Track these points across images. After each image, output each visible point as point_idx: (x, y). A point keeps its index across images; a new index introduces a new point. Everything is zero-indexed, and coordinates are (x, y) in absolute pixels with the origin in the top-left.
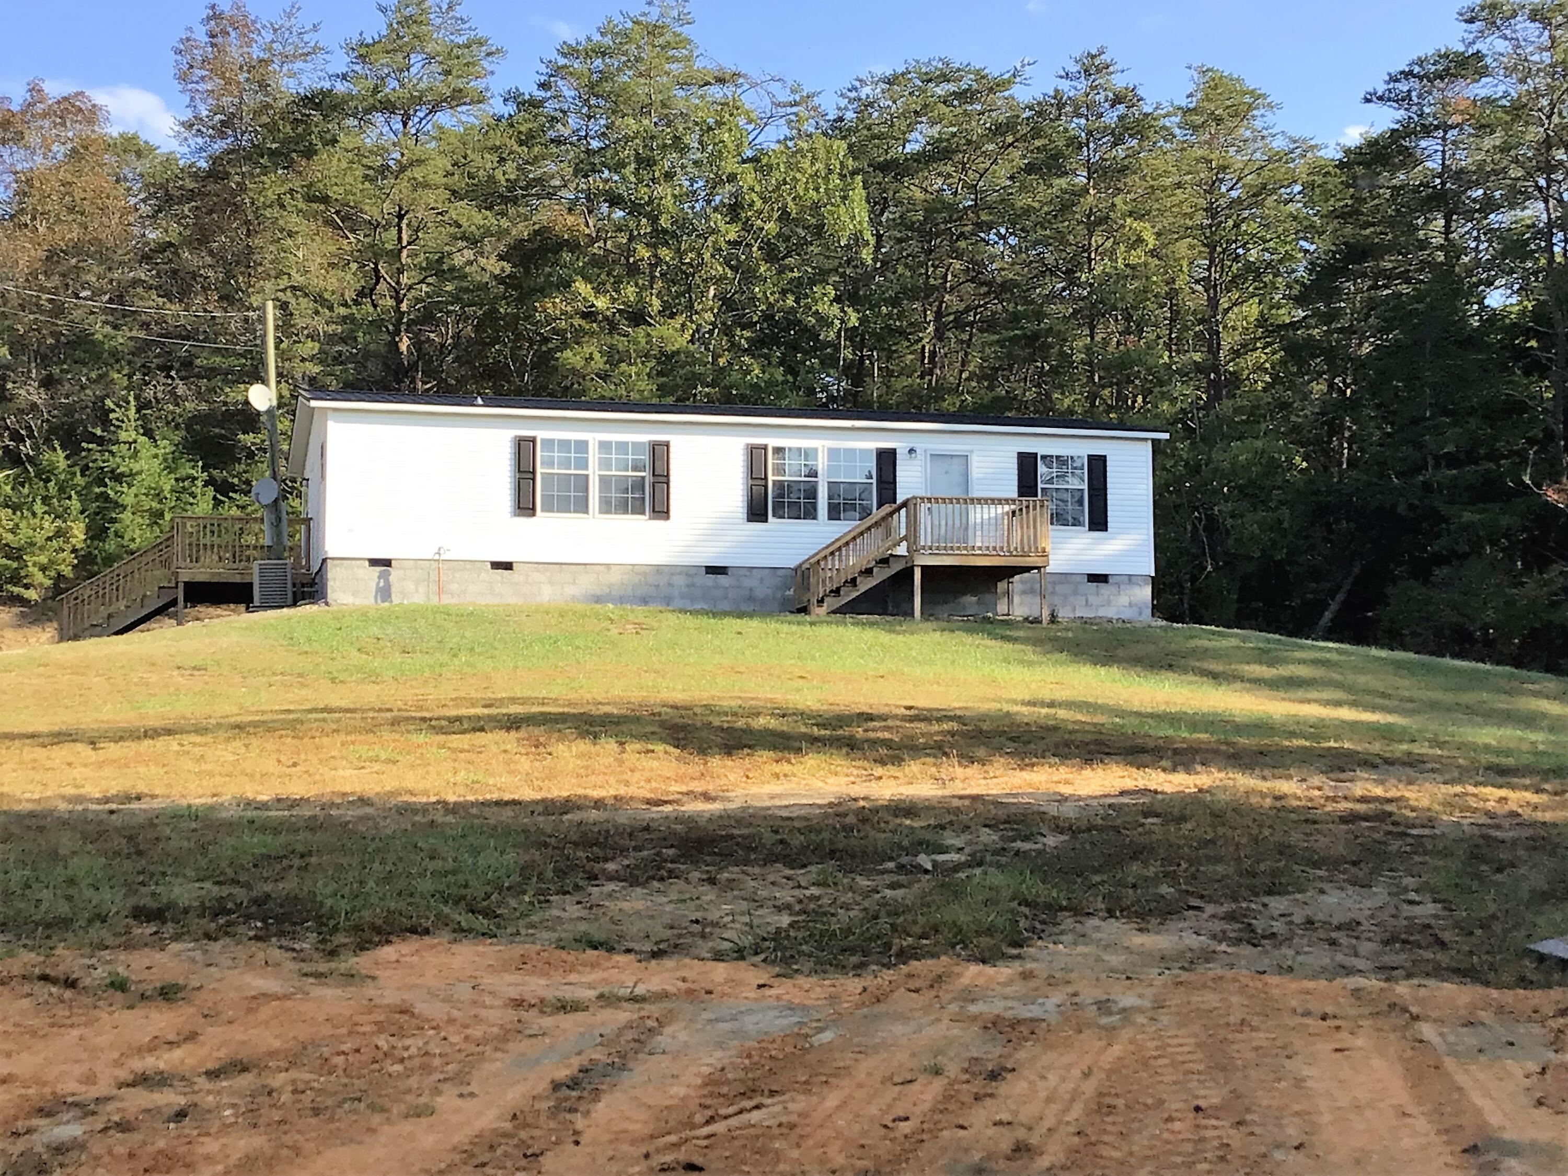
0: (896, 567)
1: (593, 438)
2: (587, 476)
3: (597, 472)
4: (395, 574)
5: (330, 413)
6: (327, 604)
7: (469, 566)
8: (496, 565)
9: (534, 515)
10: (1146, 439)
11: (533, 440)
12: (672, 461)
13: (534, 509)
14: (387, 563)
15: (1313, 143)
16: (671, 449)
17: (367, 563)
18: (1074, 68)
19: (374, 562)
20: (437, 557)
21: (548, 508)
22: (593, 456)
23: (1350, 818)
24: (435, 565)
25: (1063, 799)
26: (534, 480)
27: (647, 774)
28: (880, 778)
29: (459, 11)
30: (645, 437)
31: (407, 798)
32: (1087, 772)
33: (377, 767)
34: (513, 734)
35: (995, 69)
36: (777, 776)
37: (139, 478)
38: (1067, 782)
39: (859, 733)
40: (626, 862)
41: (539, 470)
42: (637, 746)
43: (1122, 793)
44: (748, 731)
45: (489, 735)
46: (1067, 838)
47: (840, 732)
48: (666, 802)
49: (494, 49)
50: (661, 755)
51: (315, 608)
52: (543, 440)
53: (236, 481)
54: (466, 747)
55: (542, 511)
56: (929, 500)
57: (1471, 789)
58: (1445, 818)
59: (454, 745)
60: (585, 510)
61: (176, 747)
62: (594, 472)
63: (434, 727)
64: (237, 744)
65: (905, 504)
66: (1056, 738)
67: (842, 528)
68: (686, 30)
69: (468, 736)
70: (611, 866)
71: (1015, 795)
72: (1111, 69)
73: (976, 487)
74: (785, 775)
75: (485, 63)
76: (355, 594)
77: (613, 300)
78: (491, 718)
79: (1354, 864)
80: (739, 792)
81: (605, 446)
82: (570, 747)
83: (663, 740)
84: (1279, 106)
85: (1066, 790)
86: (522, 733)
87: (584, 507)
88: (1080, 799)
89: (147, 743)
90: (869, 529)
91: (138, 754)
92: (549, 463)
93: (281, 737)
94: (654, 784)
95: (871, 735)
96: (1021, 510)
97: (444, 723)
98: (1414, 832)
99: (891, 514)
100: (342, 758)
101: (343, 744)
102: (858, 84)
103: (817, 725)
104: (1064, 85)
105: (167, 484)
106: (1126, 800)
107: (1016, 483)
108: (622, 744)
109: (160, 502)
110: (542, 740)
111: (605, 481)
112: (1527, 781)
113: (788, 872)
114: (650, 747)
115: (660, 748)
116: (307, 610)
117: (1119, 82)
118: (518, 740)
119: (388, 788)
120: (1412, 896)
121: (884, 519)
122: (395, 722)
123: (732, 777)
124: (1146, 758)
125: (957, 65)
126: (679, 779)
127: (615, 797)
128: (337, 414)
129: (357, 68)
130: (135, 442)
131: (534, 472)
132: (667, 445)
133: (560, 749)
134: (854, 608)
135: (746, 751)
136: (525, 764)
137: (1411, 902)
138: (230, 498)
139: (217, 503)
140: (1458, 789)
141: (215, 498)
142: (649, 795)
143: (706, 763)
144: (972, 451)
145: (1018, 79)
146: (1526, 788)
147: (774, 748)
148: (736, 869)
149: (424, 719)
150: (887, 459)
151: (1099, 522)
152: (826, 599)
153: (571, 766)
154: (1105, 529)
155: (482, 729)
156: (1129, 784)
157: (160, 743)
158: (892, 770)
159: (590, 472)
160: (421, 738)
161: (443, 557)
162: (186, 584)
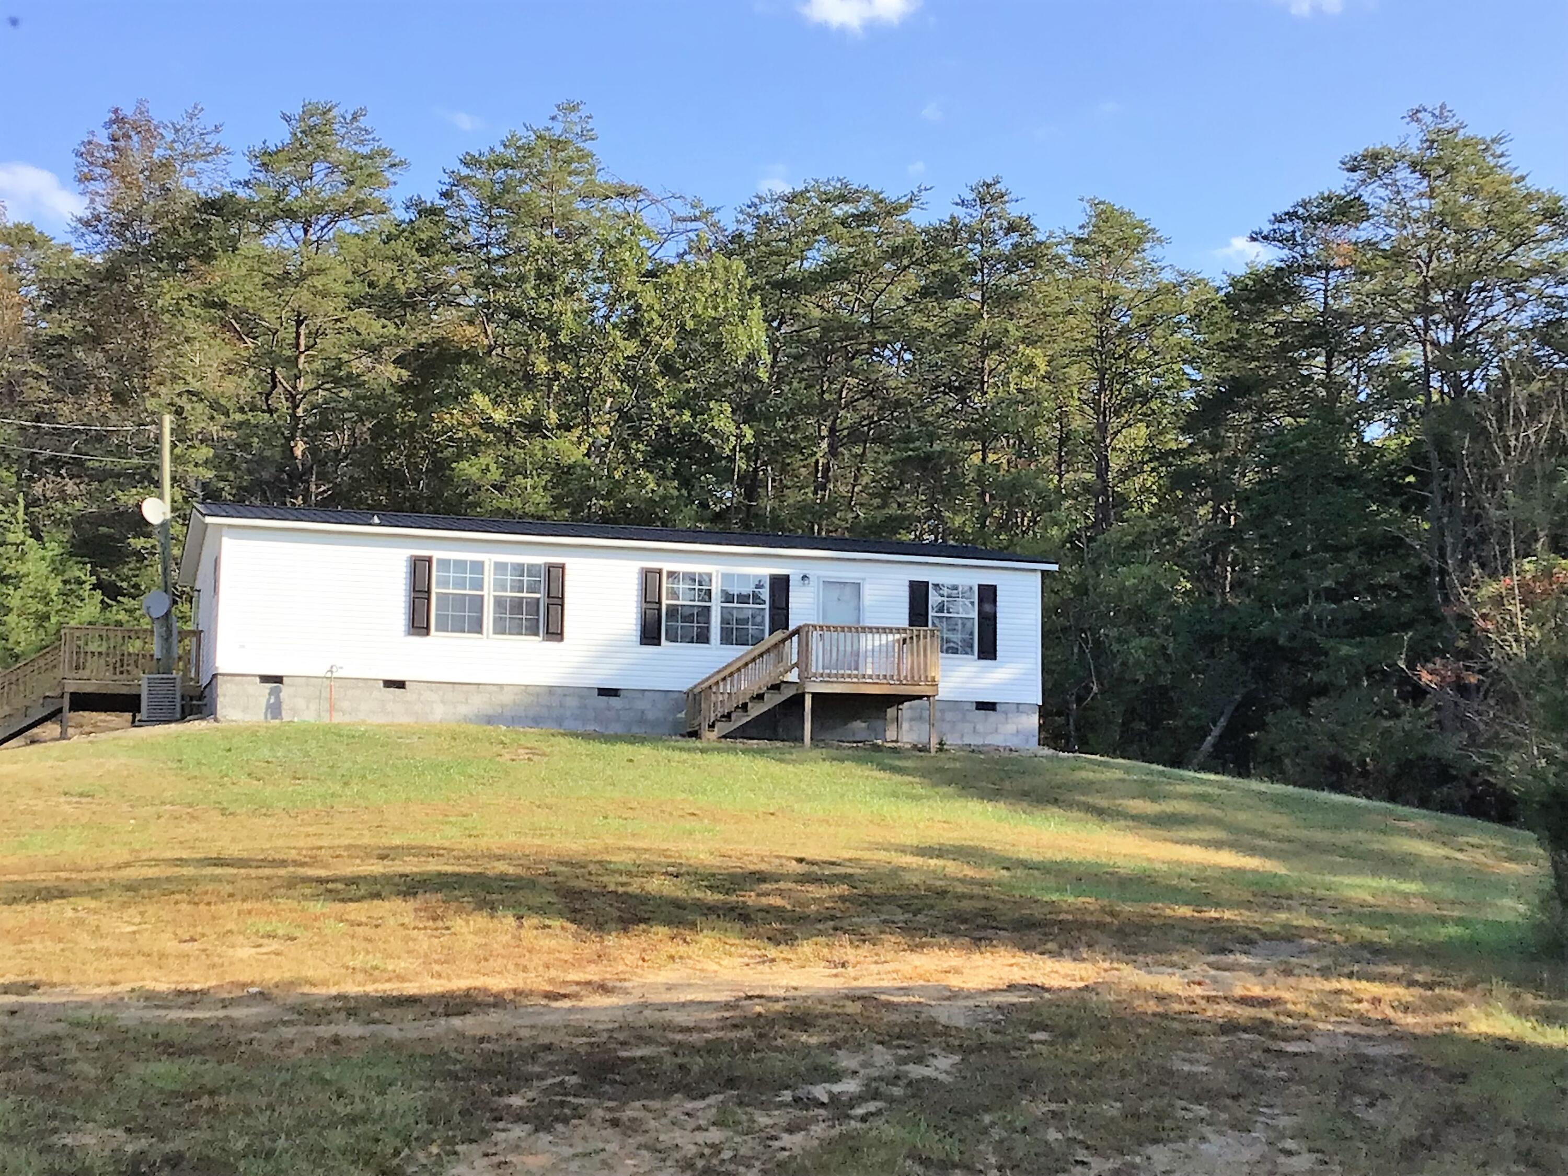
0: (788, 693)
1: (489, 559)
2: (482, 597)
3: (493, 593)
4: (286, 691)
5: (225, 530)
6: (216, 720)
7: (361, 684)
8: (389, 684)
9: (428, 634)
10: (1035, 570)
11: (429, 560)
12: (567, 583)
13: (428, 628)
14: (278, 680)
15: (1200, 276)
16: (567, 572)
17: (258, 679)
18: (970, 196)
19: (265, 679)
20: (329, 675)
21: (442, 628)
22: (489, 577)
23: (1229, 1027)
24: (327, 682)
25: (954, 995)
26: (429, 599)
27: (545, 957)
28: (773, 960)
29: (363, 122)
30: (540, 560)
31: (306, 989)
32: (976, 957)
33: (275, 945)
34: (412, 904)
35: (892, 194)
36: (672, 958)
37: (25, 580)
38: (957, 971)
39: (751, 899)
40: (530, 1095)
41: (434, 590)
42: (535, 921)
43: (1011, 988)
44: (644, 899)
45: (386, 904)
46: (957, 1058)
47: (734, 898)
48: (565, 996)
49: (397, 160)
50: (558, 931)
51: (204, 723)
52: (439, 560)
53: (125, 585)
54: (364, 919)
55: (437, 630)
56: (821, 628)
57: (1346, 984)
58: (1320, 1026)
59: (352, 917)
60: (480, 631)
61: (70, 913)
62: (489, 594)
63: (330, 891)
64: (132, 911)
65: (797, 632)
66: (943, 906)
67: (735, 652)
68: (588, 146)
69: (365, 905)
70: (516, 1101)
71: (905, 990)
72: (1006, 198)
73: (867, 614)
74: (681, 957)
75: (388, 174)
76: (245, 709)
77: (510, 412)
78: (387, 879)
79: (1235, 1098)
80: (636, 981)
81: (500, 567)
82: (467, 922)
83: (561, 914)
84: (1168, 241)
85: (955, 982)
86: (418, 902)
87: (477, 627)
88: (969, 996)
89: (40, 906)
90: (761, 655)
91: (32, 923)
92: (444, 583)
93: (176, 903)
94: (553, 973)
95: (764, 901)
96: (911, 638)
97: (340, 886)
98: (1291, 1048)
99: (783, 641)
100: (240, 933)
101: (239, 913)
102: (757, 201)
103: (710, 887)
104: (960, 212)
105: (54, 586)
106: (1013, 998)
107: (907, 611)
108: (520, 918)
109: (47, 604)
110: (439, 912)
111: (499, 603)
112: (1399, 970)
113: (689, 1106)
114: (547, 922)
115: (556, 923)
116: (196, 726)
117: (1014, 211)
118: (416, 910)
119: (287, 976)
120: (1290, 1144)
121: (776, 645)
122: (292, 883)
123: (629, 959)
124: (1034, 936)
125: (855, 187)
126: (578, 962)
127: (515, 991)
128: (231, 530)
129: (258, 175)
130: (23, 543)
131: (429, 592)
132: (563, 567)
133: (458, 923)
134: (743, 733)
135: (642, 926)
136: (424, 942)
137: (1289, 1153)
138: (118, 602)
139: (105, 606)
140: (1335, 985)
141: (102, 602)
142: (549, 988)
143: (602, 942)
144: (864, 579)
145: (915, 204)
146: (1398, 979)
147: (668, 922)
148: (638, 1104)
149: (320, 881)
150: (780, 585)
151: (988, 650)
152: (718, 724)
153: (469, 945)
154: (994, 658)
155: (378, 896)
156: (1017, 976)
157: (54, 906)
158: (783, 951)
159: (485, 592)
160: (317, 907)
161: (335, 675)
162: (72, 694)
